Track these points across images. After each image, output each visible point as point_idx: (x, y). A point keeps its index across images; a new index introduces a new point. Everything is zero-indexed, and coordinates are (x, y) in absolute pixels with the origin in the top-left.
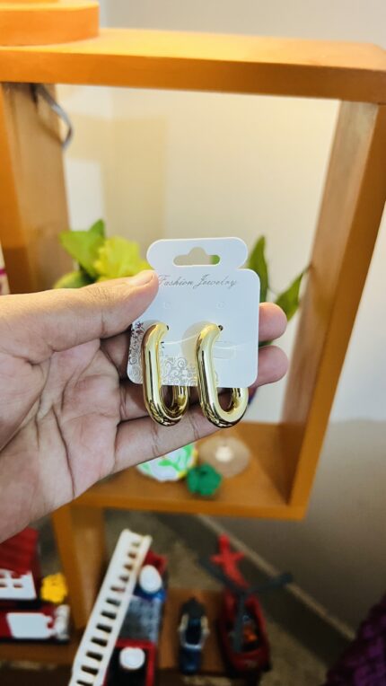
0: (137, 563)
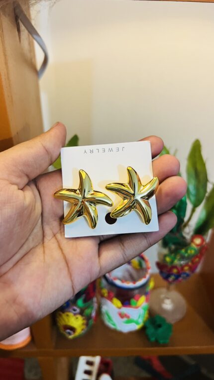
0: (95, 369)
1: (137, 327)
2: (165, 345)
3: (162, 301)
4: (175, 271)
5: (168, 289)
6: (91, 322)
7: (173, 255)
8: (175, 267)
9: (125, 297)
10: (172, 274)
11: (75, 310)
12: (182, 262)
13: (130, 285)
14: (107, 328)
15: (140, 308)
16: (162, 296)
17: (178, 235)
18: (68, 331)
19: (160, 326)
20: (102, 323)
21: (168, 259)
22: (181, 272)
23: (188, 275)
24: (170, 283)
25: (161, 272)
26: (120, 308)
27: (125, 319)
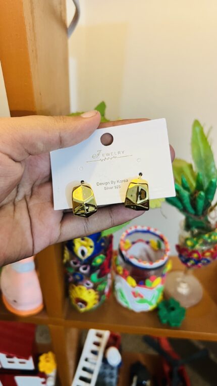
1: (150, 308)
2: (176, 328)
3: (177, 284)
4: (195, 256)
5: (186, 273)
6: (104, 298)
7: (195, 239)
8: (196, 252)
9: (141, 276)
10: (192, 259)
11: (88, 284)
12: (204, 248)
13: (146, 265)
14: (119, 305)
15: (154, 289)
16: (179, 279)
17: (203, 219)
18: (80, 304)
19: (173, 309)
20: (115, 300)
21: (189, 243)
22: (201, 257)
23: (208, 261)
24: (189, 267)
25: (180, 256)
26: (134, 287)
27: (138, 299)
